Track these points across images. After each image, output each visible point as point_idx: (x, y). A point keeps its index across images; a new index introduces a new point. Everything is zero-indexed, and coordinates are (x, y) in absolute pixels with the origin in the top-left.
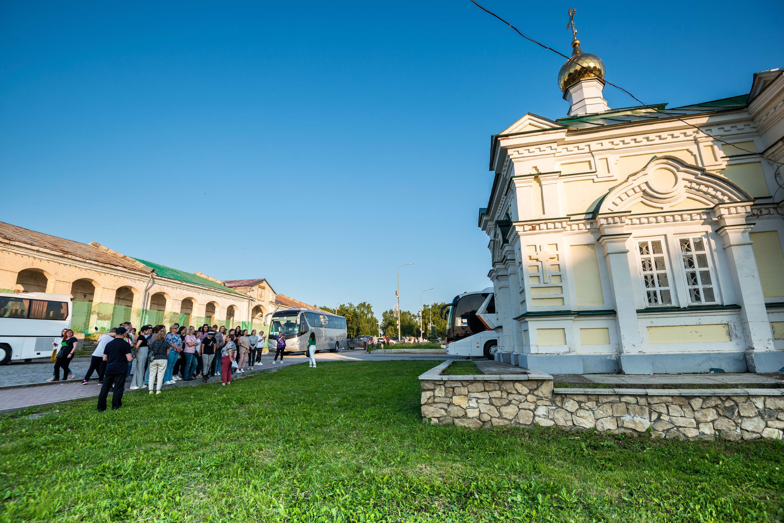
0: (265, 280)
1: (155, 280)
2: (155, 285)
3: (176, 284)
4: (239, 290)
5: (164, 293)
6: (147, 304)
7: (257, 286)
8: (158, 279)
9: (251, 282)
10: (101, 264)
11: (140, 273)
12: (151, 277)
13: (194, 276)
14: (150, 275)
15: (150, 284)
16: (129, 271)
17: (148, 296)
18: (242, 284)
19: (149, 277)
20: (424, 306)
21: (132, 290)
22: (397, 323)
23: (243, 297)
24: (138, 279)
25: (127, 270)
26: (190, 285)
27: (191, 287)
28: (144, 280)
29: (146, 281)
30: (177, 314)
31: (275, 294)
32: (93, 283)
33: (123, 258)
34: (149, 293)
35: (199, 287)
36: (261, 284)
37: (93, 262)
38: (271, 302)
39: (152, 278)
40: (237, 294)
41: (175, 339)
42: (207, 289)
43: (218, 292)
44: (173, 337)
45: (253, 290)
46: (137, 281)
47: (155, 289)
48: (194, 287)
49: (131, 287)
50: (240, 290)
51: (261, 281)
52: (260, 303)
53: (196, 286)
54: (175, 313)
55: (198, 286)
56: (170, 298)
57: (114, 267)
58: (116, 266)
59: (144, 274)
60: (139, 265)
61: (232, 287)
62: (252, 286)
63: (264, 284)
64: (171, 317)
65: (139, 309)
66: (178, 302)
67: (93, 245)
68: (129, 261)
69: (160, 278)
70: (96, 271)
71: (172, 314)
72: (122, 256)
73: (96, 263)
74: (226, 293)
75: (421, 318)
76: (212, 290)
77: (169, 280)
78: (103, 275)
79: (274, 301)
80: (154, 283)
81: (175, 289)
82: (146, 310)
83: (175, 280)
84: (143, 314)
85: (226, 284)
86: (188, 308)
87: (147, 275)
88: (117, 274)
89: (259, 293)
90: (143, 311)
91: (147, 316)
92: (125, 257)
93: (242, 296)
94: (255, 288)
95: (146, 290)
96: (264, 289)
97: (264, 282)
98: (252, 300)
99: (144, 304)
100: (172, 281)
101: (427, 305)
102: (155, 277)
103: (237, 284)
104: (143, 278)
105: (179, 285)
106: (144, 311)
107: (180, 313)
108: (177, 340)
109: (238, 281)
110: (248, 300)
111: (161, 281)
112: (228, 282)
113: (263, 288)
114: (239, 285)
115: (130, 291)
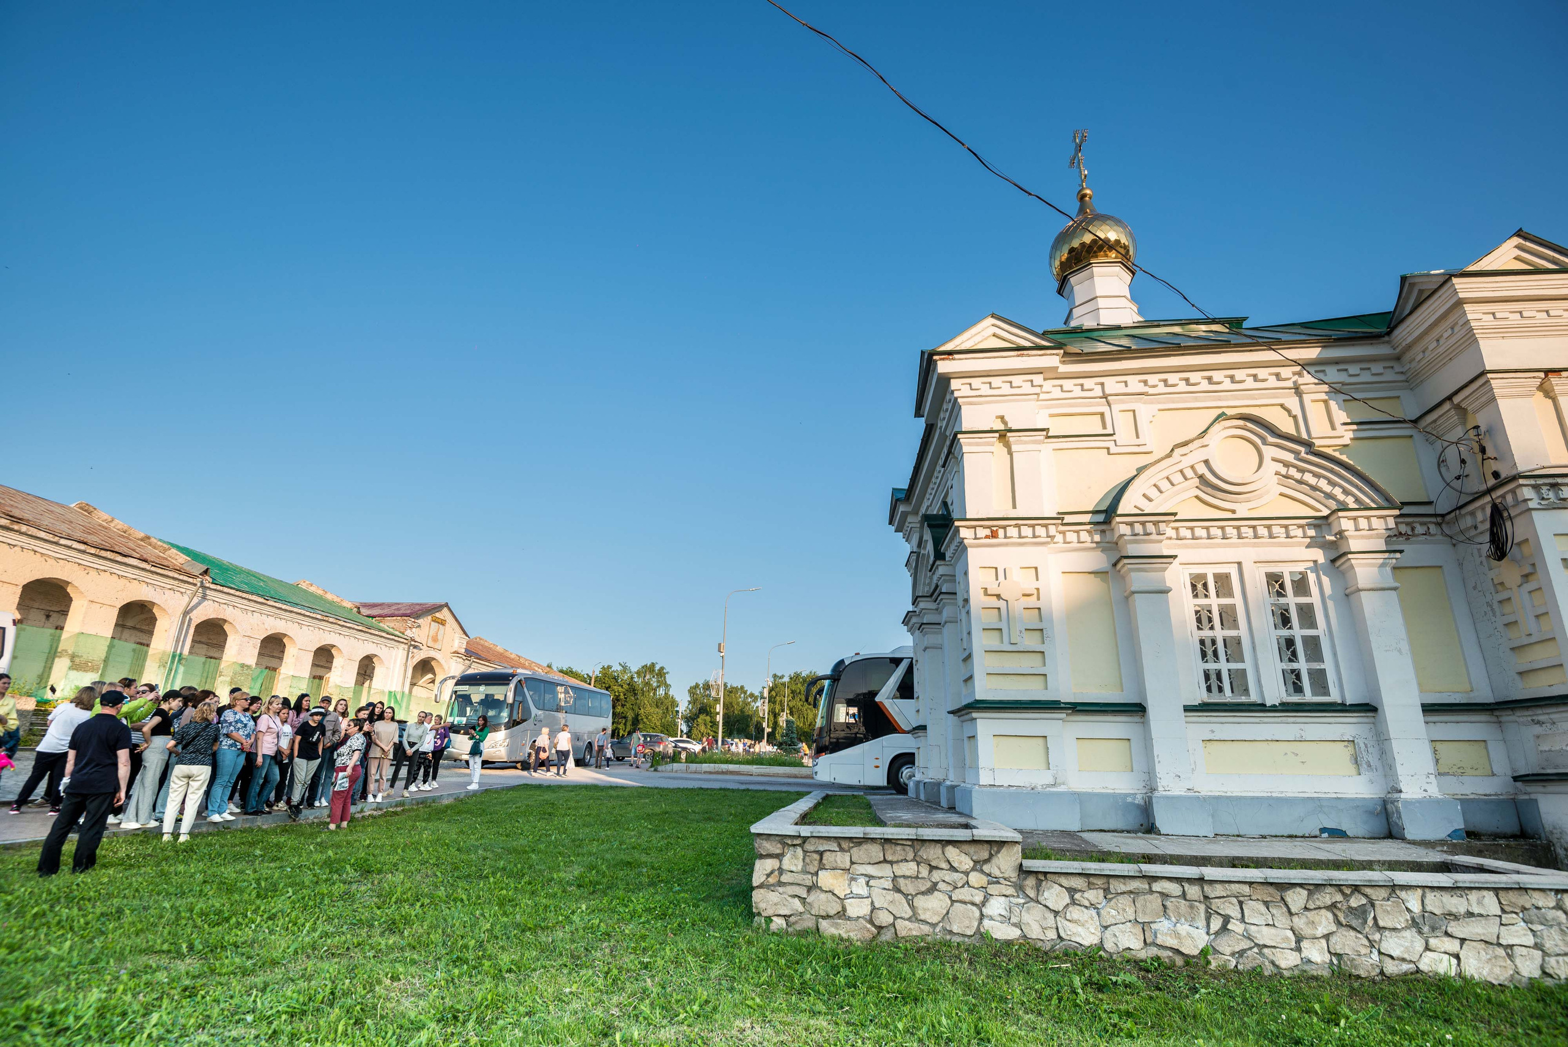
0: (447, 605)
1: (208, 592)
2: (206, 603)
3: (252, 604)
4: (388, 624)
5: (225, 621)
6: (184, 641)
7: (430, 618)
8: (215, 590)
9: (418, 607)
10: (93, 551)
11: (176, 576)
12: (199, 584)
13: (296, 587)
14: (198, 581)
15: (195, 600)
16: (153, 569)
17: (189, 625)
18: (397, 612)
19: (195, 585)
20: (775, 676)
21: (155, 610)
22: (718, 710)
23: (396, 638)
24: (170, 587)
25: (148, 567)
26: (284, 607)
27: (286, 610)
28: (183, 590)
29: (188, 592)
30: (249, 667)
31: (467, 635)
32: (69, 590)
33: (142, 540)
34: (190, 619)
35: (303, 612)
36: (437, 615)
37: (76, 545)
38: (456, 652)
39: (202, 586)
40: (384, 631)
41: (242, 722)
42: (319, 617)
43: (343, 626)
45: (419, 626)
46: (167, 592)
47: (206, 611)
48: (291, 612)
49: (153, 604)
50: (392, 625)
51: (438, 608)
52: (432, 654)
53: (295, 610)
54: (243, 666)
55: (300, 611)
56: (237, 632)
57: (119, 558)
58: (125, 556)
59: (185, 578)
60: (177, 557)
61: (374, 617)
62: (418, 617)
63: (444, 614)
64: (235, 674)
65: (164, 653)
66: (252, 641)
67: (81, 508)
68: (155, 548)
69: (219, 588)
70: (79, 564)
71: (238, 669)
72: (142, 535)
73: (82, 547)
74: (360, 628)
75: (767, 701)
76: (331, 620)
77: (238, 593)
78: (93, 573)
79: (463, 651)
80: (204, 597)
81: (250, 613)
82: (181, 654)
83: (253, 594)
84: (172, 662)
85: (363, 610)
86: (273, 657)
87: (191, 580)
88: (126, 574)
89: (432, 633)
90: (174, 657)
91: (181, 669)
92: (149, 538)
93: (394, 638)
94: (425, 621)
95: (186, 613)
96: (443, 625)
97: (445, 609)
98: (415, 647)
99: (177, 641)
100: (244, 595)
101: (779, 674)
102: (207, 585)
103: (386, 611)
104: (182, 585)
105: (258, 606)
106: (177, 658)
107: (254, 666)
109: (390, 605)
110: (406, 646)
111: (220, 595)
112: (365, 605)
113: (442, 623)
114: (390, 613)
115: (151, 611)
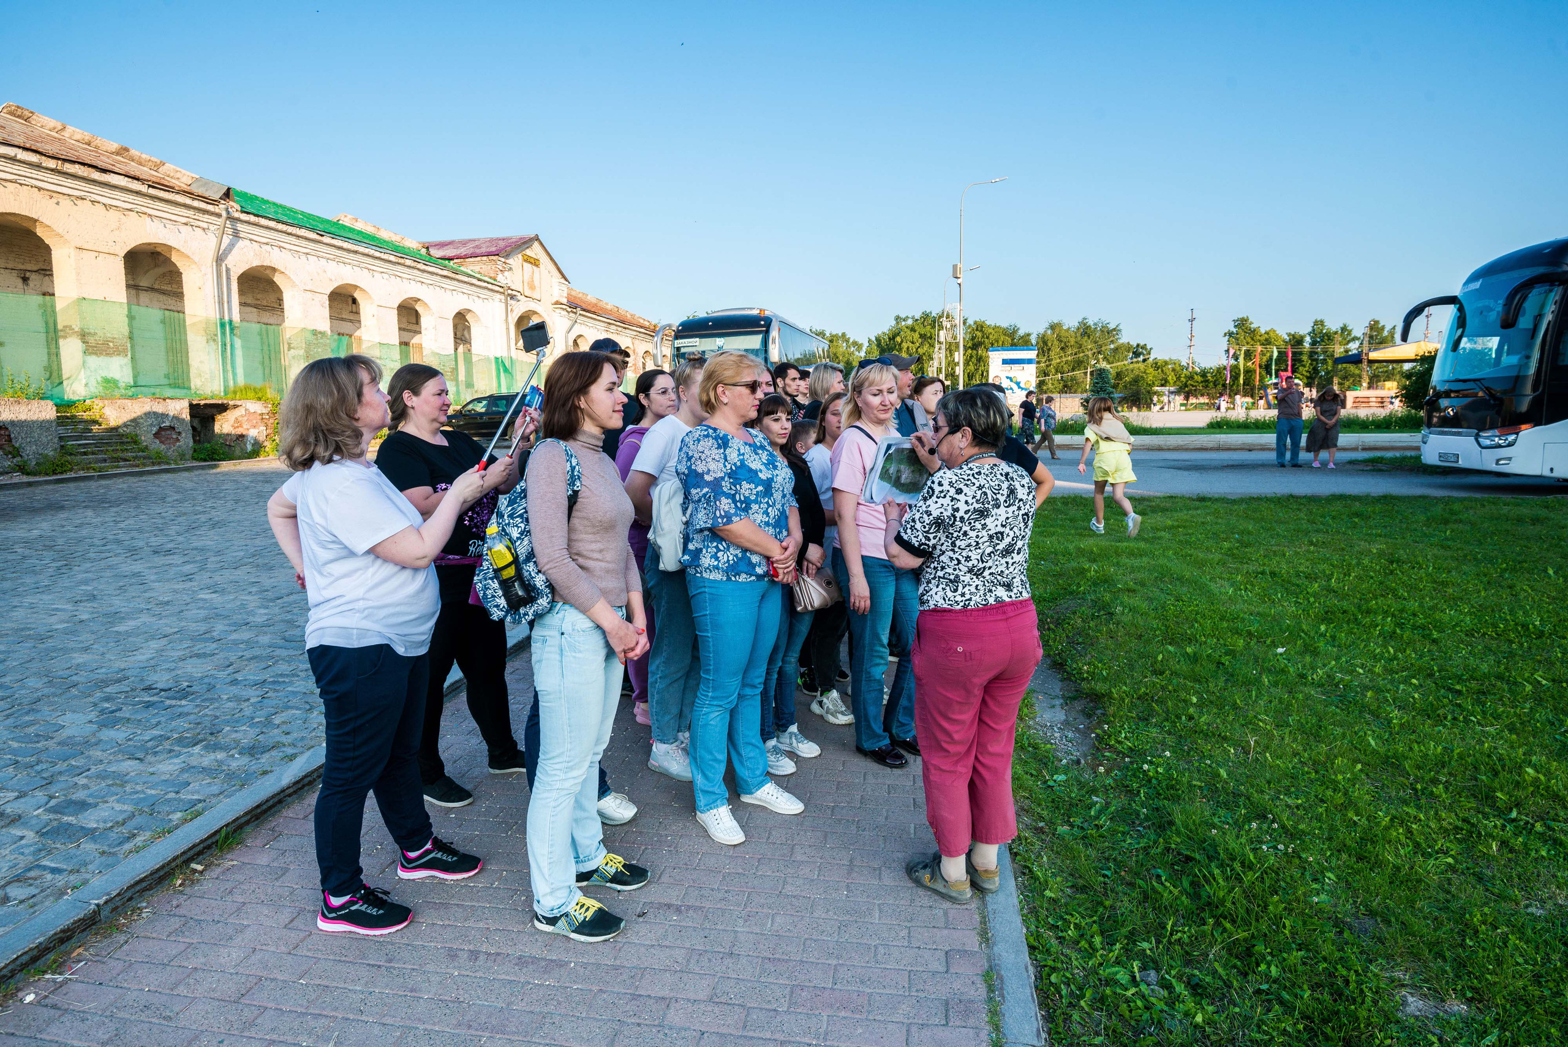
0: (537, 238)
1: (240, 226)
2: (241, 244)
3: (304, 243)
4: (472, 266)
5: (274, 270)
6: (229, 302)
7: (520, 256)
8: (248, 223)
9: (502, 244)
10: (52, 164)
11: (188, 201)
12: (224, 214)
13: (337, 224)
14: (221, 209)
15: (226, 240)
16: (152, 191)
17: (228, 278)
18: (478, 251)
19: (219, 215)
21: (174, 259)
23: (490, 286)
24: (184, 220)
25: (144, 189)
26: (346, 245)
27: (348, 251)
28: (205, 225)
29: (212, 227)
30: (323, 334)
31: (566, 280)
32: (40, 232)
33: (118, 153)
34: (228, 270)
35: (372, 252)
36: (528, 252)
37: (22, 155)
38: (557, 303)
39: (230, 218)
40: (474, 277)
41: (752, 476)
42: (392, 258)
43: (424, 271)
44: (733, 456)
45: (510, 269)
46: (183, 228)
47: (243, 258)
48: (356, 252)
49: (170, 248)
50: (477, 268)
51: (527, 242)
52: (532, 306)
53: (361, 249)
54: (315, 333)
55: (366, 251)
56: (294, 285)
57: (96, 175)
58: (104, 171)
59: (203, 205)
60: (178, 175)
61: (450, 259)
62: (507, 256)
63: (535, 251)
64: (309, 345)
65: (207, 322)
66: (318, 297)
67: (11, 113)
68: (141, 164)
69: (252, 218)
70: (40, 189)
71: (310, 337)
72: (114, 146)
73: (33, 158)
74: (445, 273)
76: (408, 262)
77: (280, 226)
78: (65, 202)
79: (565, 301)
80: (236, 235)
81: (303, 257)
82: (231, 322)
83: (301, 227)
84: (223, 333)
85: (433, 251)
86: (342, 319)
87: (210, 208)
88: (114, 203)
89: (527, 278)
90: (223, 325)
91: (238, 343)
92: (127, 150)
94: (516, 261)
95: (219, 259)
96: (537, 266)
97: (536, 244)
98: (512, 297)
99: (221, 303)
100: (290, 229)
102: (236, 215)
103: (462, 251)
104: (200, 216)
105: (312, 245)
106: (226, 326)
107: (329, 332)
108: (768, 485)
109: (464, 243)
110: (502, 297)
111: (257, 230)
112: (442, 245)
113: (535, 263)
114: (469, 252)
115: (168, 260)
